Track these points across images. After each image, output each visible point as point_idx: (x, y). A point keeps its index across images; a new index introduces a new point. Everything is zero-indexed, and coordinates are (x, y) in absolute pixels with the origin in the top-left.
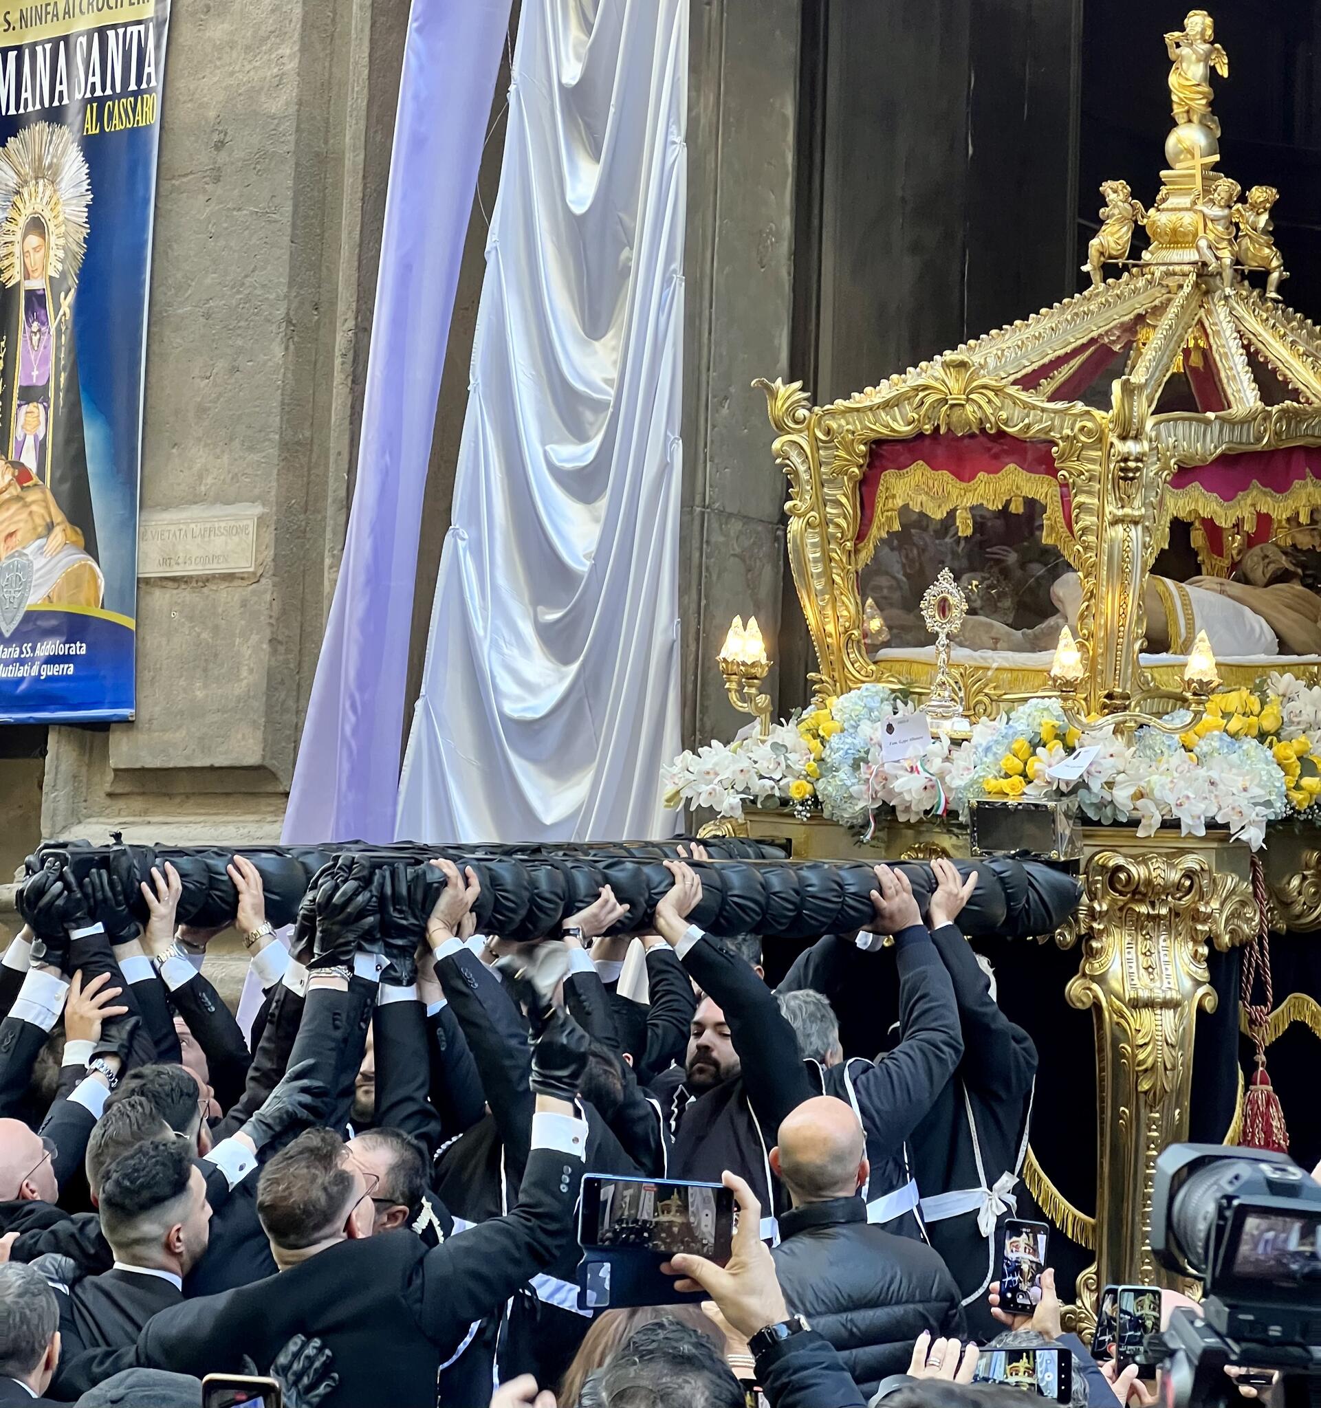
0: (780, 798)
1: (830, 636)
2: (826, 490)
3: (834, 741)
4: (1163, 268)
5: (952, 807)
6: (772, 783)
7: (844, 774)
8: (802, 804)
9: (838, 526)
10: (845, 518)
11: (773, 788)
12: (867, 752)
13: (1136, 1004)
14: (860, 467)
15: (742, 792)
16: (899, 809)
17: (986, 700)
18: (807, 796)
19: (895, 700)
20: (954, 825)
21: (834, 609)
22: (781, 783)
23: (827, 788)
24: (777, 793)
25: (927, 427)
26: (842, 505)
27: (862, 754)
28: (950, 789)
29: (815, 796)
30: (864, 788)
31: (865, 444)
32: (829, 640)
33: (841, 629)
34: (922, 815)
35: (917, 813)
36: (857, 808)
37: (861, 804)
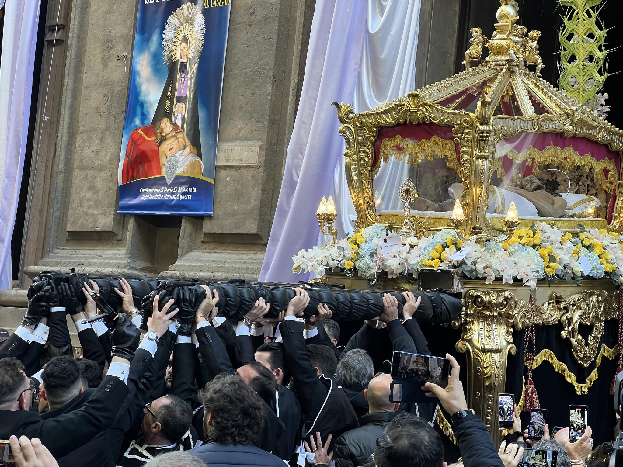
0: (341, 268)
1: (361, 204)
2: (360, 146)
3: (363, 245)
4: (495, 62)
5: (410, 272)
6: (338, 262)
7: (367, 259)
8: (350, 270)
9: (365, 161)
10: (368, 157)
11: (338, 264)
12: (376, 250)
13: (484, 351)
14: (374, 137)
15: (325, 266)
16: (389, 272)
17: (424, 230)
18: (352, 267)
19: (387, 230)
20: (411, 279)
21: (363, 194)
22: (341, 262)
23: (360, 264)
24: (340, 266)
25: (401, 121)
26: (367, 152)
27: (374, 251)
28: (410, 265)
29: (355, 267)
30: (375, 264)
31: (376, 128)
32: (361, 206)
33: (366, 202)
34: (398, 275)
35: (396, 274)
36: (372, 272)
37: (374, 271)
